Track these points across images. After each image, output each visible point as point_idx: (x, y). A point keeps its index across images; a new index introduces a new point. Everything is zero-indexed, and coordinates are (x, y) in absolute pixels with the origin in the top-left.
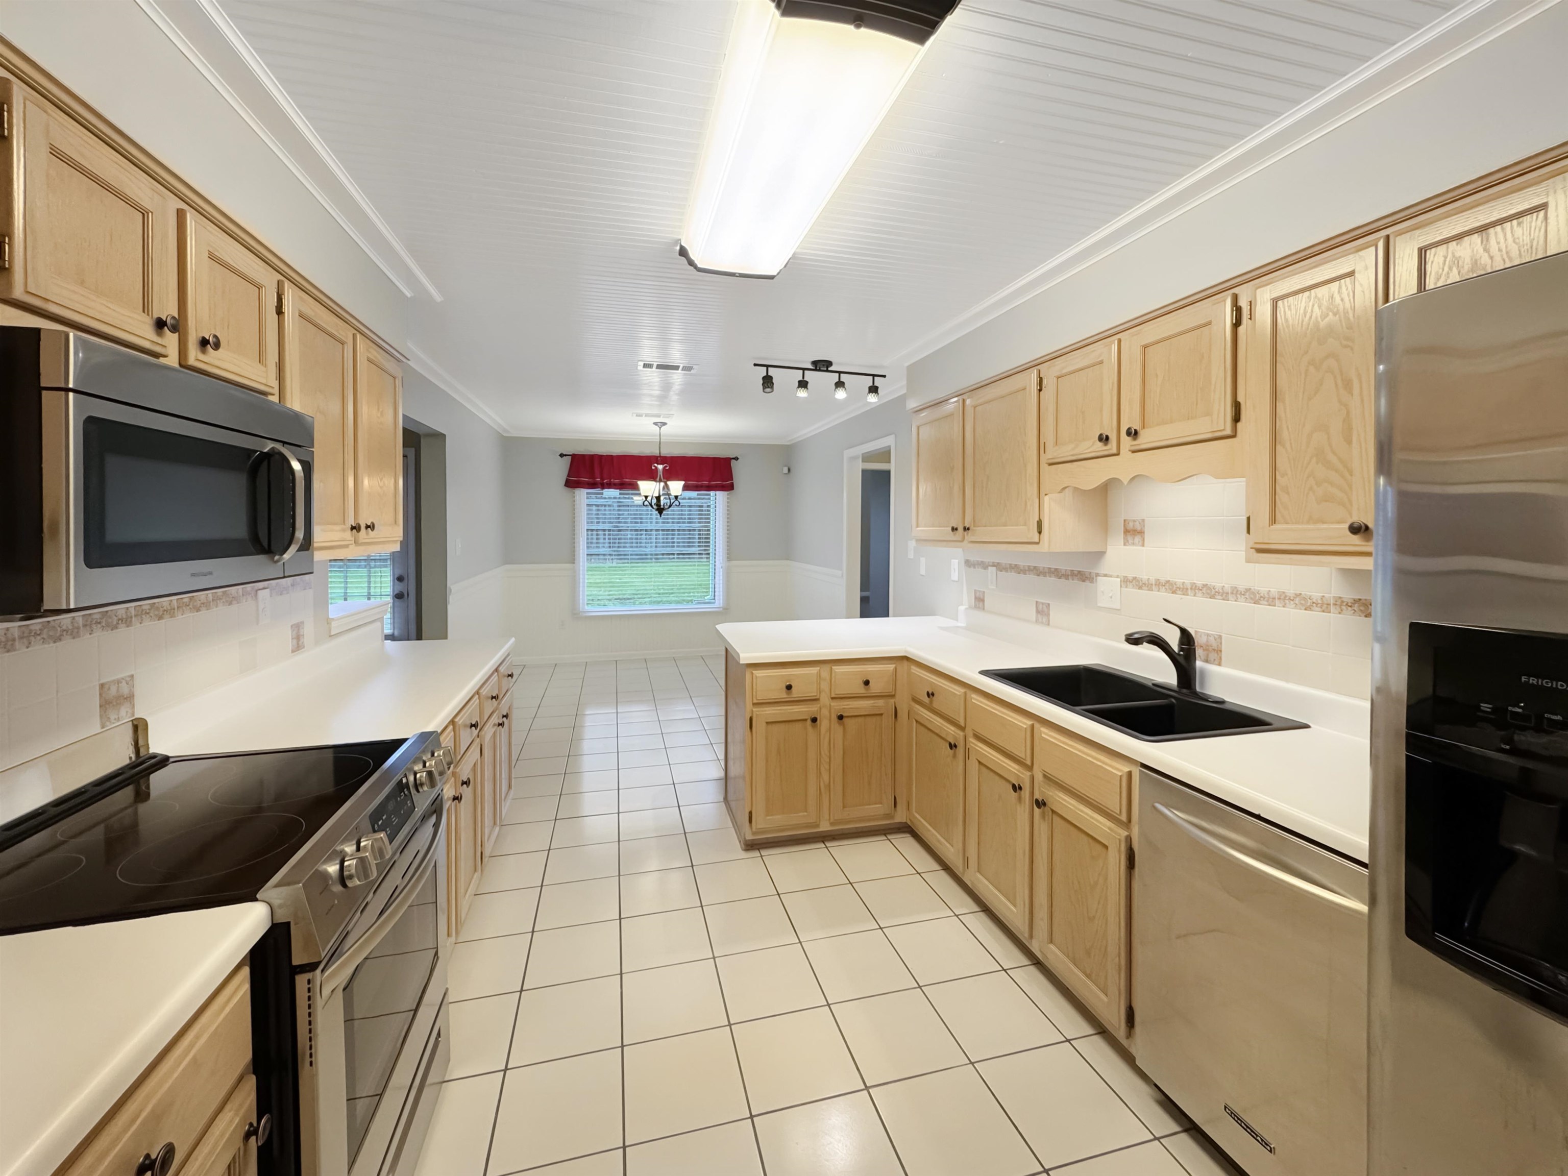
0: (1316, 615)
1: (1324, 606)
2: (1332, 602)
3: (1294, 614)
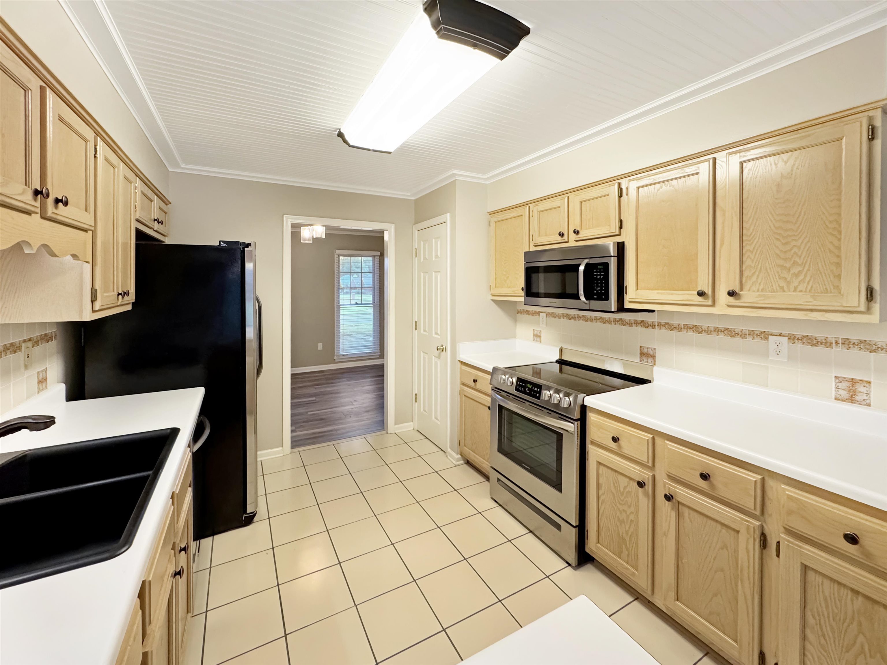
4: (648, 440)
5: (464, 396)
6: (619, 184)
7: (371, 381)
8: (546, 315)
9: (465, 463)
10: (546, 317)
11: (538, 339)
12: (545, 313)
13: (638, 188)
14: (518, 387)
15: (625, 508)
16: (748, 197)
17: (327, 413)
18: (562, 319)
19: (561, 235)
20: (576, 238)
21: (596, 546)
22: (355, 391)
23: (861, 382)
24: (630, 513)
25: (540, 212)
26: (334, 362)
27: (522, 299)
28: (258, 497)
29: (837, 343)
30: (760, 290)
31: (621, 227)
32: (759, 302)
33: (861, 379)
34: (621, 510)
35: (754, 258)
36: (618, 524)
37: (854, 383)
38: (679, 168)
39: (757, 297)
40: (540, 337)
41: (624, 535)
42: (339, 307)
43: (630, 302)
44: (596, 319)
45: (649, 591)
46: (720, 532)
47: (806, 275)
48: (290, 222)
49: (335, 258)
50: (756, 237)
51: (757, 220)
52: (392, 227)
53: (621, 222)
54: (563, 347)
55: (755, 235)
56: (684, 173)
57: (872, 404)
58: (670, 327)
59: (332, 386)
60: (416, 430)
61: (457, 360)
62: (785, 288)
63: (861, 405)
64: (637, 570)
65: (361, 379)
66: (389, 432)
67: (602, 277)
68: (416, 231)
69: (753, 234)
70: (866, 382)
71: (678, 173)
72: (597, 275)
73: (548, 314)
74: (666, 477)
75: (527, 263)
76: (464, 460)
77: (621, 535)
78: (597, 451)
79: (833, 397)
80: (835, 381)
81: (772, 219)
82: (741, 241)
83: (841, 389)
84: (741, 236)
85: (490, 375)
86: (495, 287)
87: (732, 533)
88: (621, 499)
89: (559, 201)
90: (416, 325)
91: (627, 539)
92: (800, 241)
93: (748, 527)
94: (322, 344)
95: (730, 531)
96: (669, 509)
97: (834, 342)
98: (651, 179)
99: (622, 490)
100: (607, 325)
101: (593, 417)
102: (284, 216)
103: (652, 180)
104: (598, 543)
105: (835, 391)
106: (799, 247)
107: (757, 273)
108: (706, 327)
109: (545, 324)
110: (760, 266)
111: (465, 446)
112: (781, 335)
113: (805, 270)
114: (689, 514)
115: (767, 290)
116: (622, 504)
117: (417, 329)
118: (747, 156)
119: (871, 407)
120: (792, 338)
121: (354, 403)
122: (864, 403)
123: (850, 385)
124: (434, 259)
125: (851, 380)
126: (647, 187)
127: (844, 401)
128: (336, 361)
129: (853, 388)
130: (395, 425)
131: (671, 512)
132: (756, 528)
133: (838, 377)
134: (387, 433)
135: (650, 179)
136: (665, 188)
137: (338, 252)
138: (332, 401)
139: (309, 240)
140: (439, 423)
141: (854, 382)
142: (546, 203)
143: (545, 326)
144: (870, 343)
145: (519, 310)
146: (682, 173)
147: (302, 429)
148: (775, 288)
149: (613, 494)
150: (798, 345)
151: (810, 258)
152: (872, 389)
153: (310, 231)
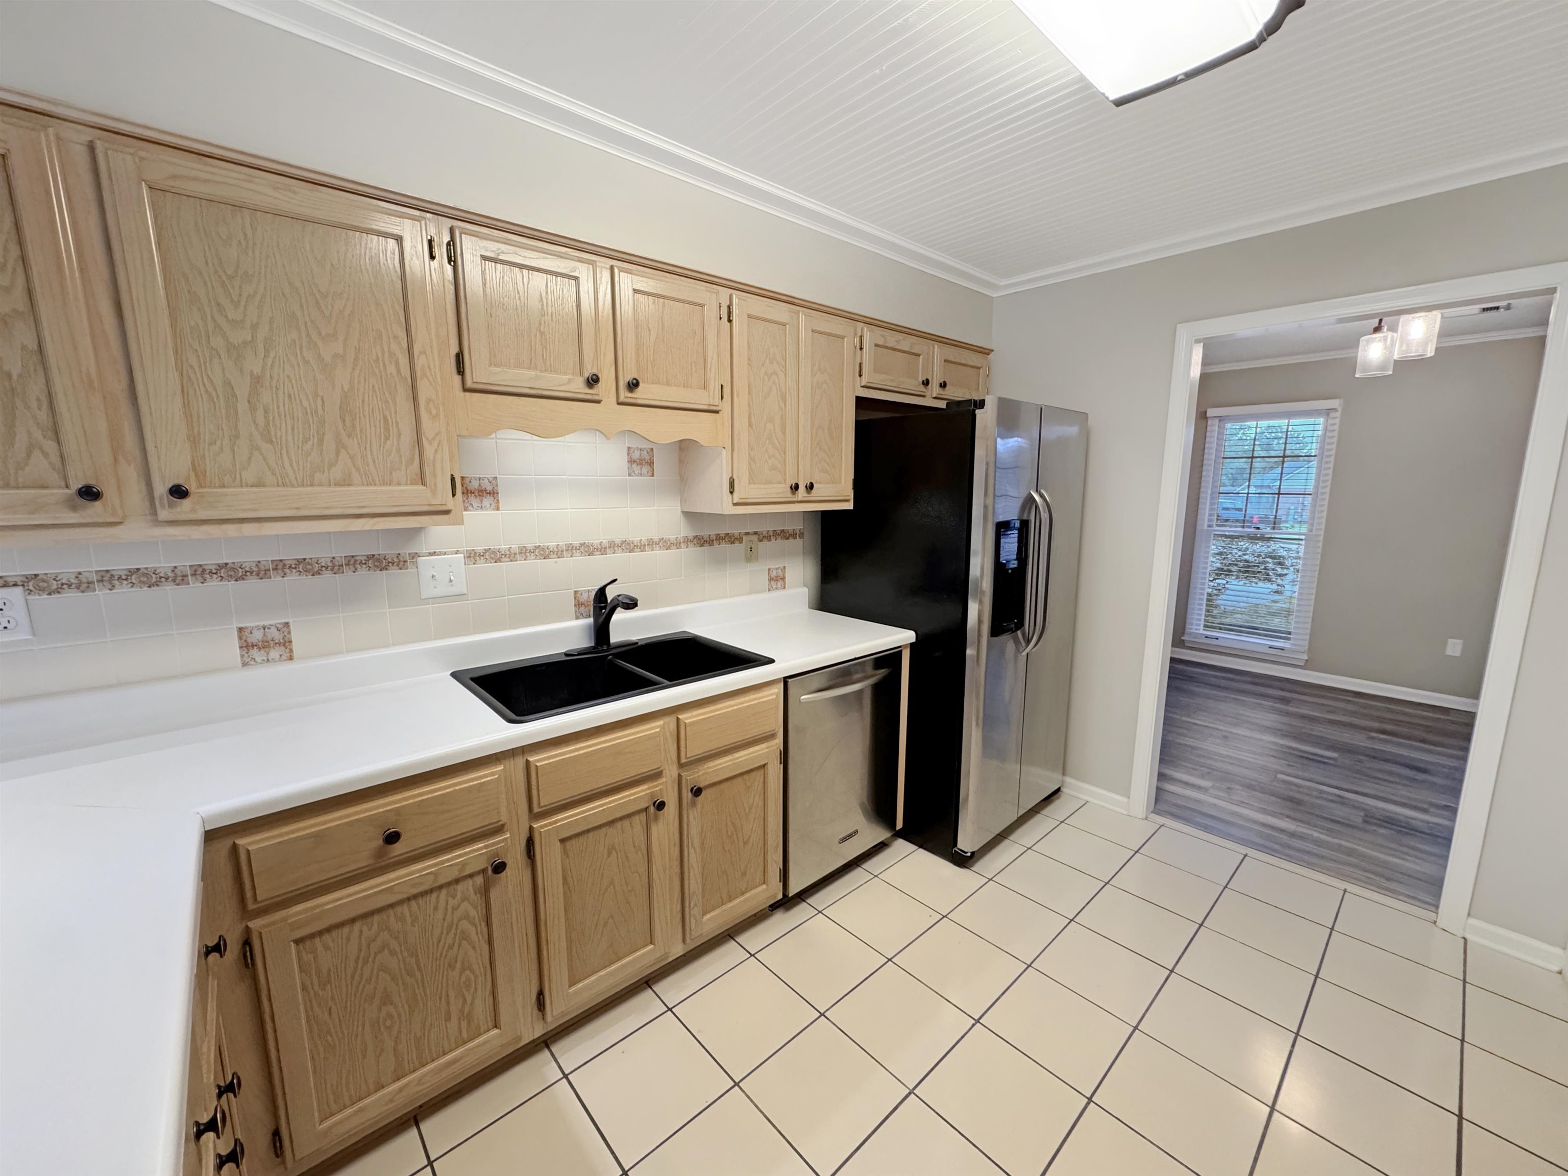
0: (673, 551)
1: (677, 544)
2: (682, 540)
3: (659, 554)
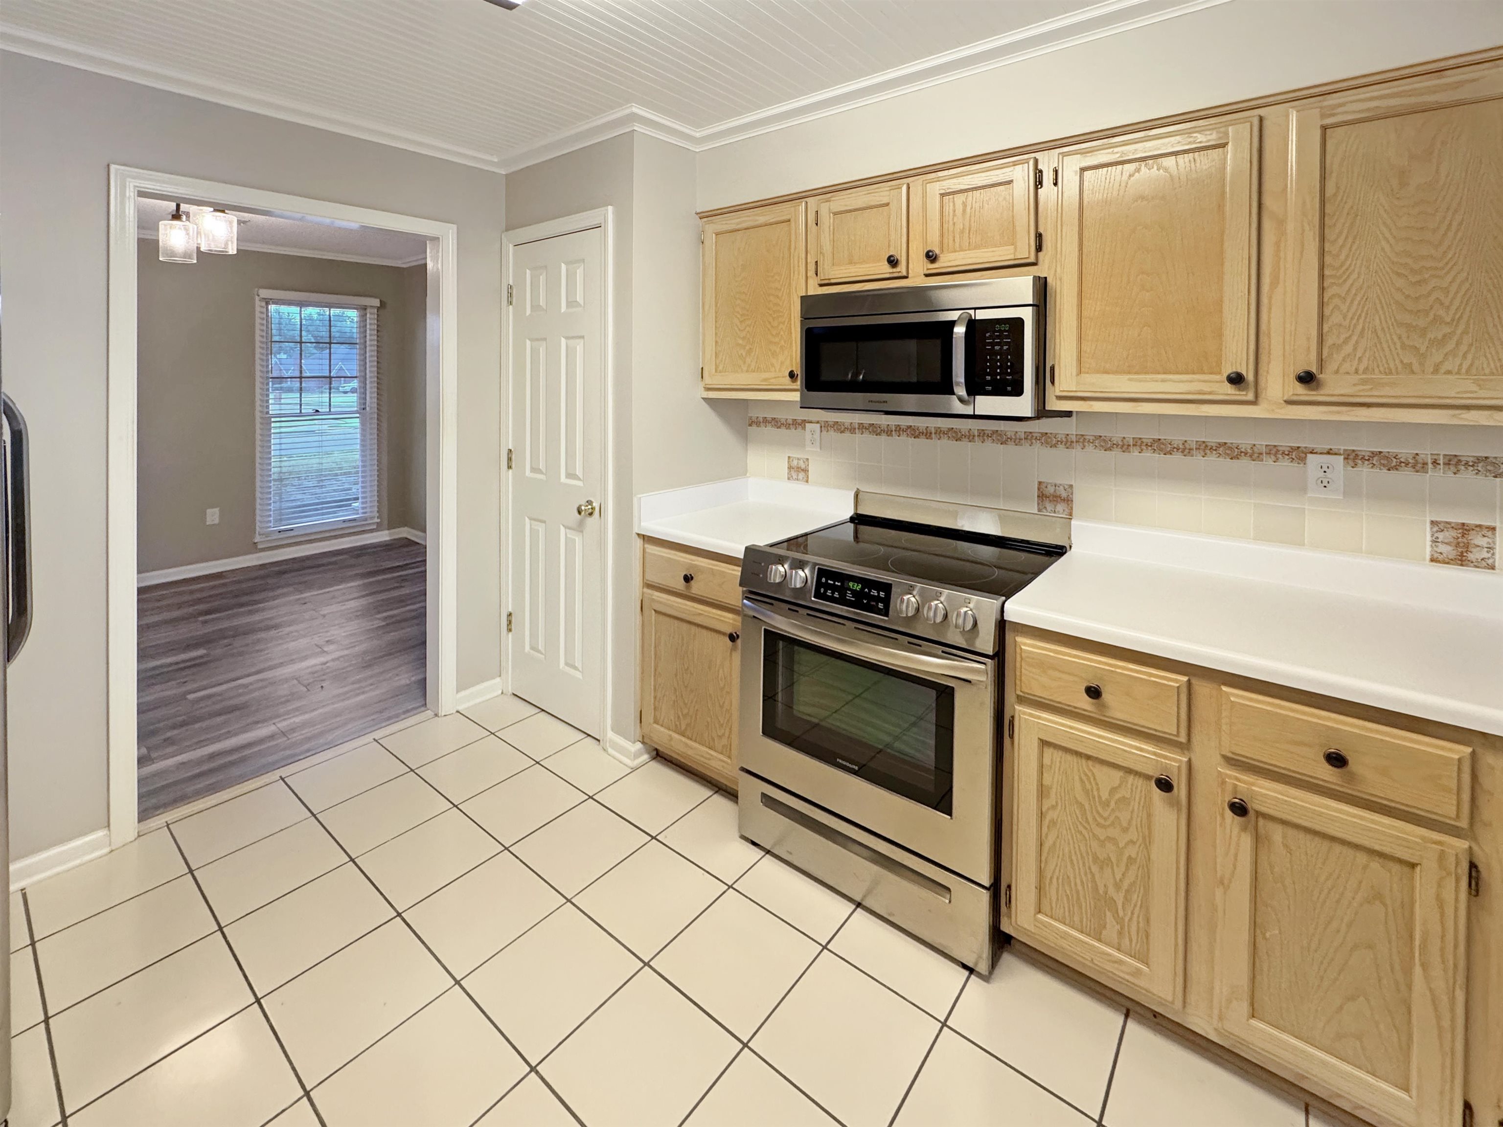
4: (1178, 688)
5: (653, 611)
6: (1036, 161)
7: (364, 584)
8: (821, 427)
9: (654, 759)
10: (821, 431)
11: (801, 475)
12: (818, 422)
13: (1083, 170)
14: (822, 590)
15: (1112, 832)
16: (1335, 195)
17: (251, 687)
18: (858, 436)
19: (893, 262)
20: (928, 269)
21: (1036, 920)
22: (324, 616)
23: (1478, 529)
24: (1127, 844)
25: (835, 214)
26: (254, 548)
27: (796, 396)
28: (14, 1042)
29: (1435, 463)
30: (1361, 371)
31: (1039, 248)
32: (1362, 394)
33: (1478, 523)
34: (1102, 838)
35: (1348, 311)
36: (1095, 869)
37: (1465, 532)
38: (1182, 132)
39: (1354, 385)
40: (806, 471)
41: (1111, 891)
42: (267, 421)
43: (1060, 398)
44: (939, 432)
45: (1178, 1004)
46: (1365, 867)
47: (1458, 344)
48: (135, 187)
49: (258, 309)
50: (1354, 270)
51: (1355, 238)
52: (449, 234)
53: (1039, 237)
54: (861, 489)
55: (1350, 265)
56: (1194, 142)
57: (1497, 565)
58: (1106, 444)
59: (250, 612)
60: (510, 692)
61: (634, 532)
62: (1416, 367)
63: (1478, 567)
64: (1147, 964)
65: (331, 586)
66: (442, 712)
67: (1005, 347)
68: (511, 246)
69: (1348, 263)
70: (1487, 528)
71: (1179, 143)
72: (993, 344)
73: (825, 426)
74: (1222, 761)
75: (805, 319)
76: (649, 753)
77: (1101, 892)
78: (1039, 718)
79: (1428, 557)
80: (1431, 528)
81: (1388, 235)
82: (1322, 277)
83: (1442, 542)
84: (1322, 268)
85: (738, 566)
86: (716, 371)
87: (1396, 868)
88: (1101, 816)
89: (888, 193)
90: (510, 459)
91: (1119, 899)
92: (1449, 278)
93: (1442, 856)
94: (217, 510)
95: (1391, 864)
96: (1236, 831)
97: (1430, 461)
98: (1117, 153)
99: (1105, 795)
100: (965, 444)
101: (1025, 644)
102: (113, 167)
103: (1118, 155)
104: (1040, 912)
105: (1431, 546)
106: (1446, 291)
107: (1355, 338)
108: (1181, 443)
109: (818, 444)
110: (1361, 326)
111: (656, 722)
112: (1331, 452)
113: (1459, 332)
114: (1284, 837)
115: (1376, 371)
116: (1104, 827)
117: (513, 466)
118: (1338, 114)
119: (1497, 571)
120: (1352, 458)
121: (326, 649)
122: (1484, 564)
123: (1459, 535)
124: (564, 308)
125: (1460, 527)
126: (1105, 169)
127: (1448, 563)
128: (260, 546)
129: (1465, 540)
130: (457, 692)
131: (1239, 837)
132: (1460, 856)
133: (1437, 522)
134: (436, 715)
135: (1113, 153)
136: (1147, 173)
137: (265, 293)
138: (261, 651)
139: (187, 255)
140: (578, 675)
141: (1466, 530)
142: (850, 196)
143: (819, 450)
144: (1494, 461)
145: (754, 419)
146: (1190, 143)
147: (170, 750)
148: (1392, 366)
149: (1081, 806)
150: (1364, 470)
151: (1468, 309)
152: (1498, 539)
153: (188, 234)
